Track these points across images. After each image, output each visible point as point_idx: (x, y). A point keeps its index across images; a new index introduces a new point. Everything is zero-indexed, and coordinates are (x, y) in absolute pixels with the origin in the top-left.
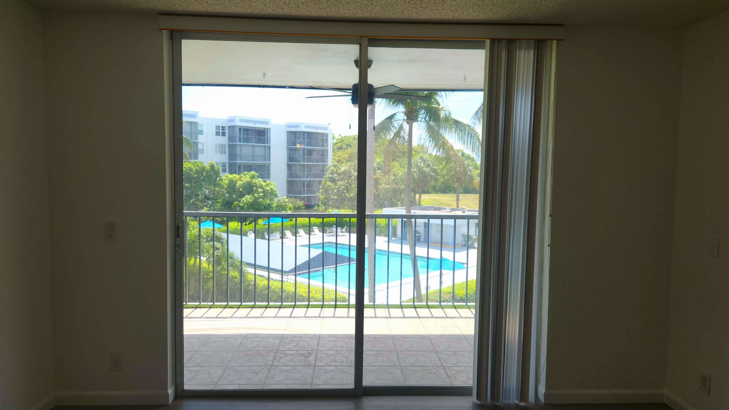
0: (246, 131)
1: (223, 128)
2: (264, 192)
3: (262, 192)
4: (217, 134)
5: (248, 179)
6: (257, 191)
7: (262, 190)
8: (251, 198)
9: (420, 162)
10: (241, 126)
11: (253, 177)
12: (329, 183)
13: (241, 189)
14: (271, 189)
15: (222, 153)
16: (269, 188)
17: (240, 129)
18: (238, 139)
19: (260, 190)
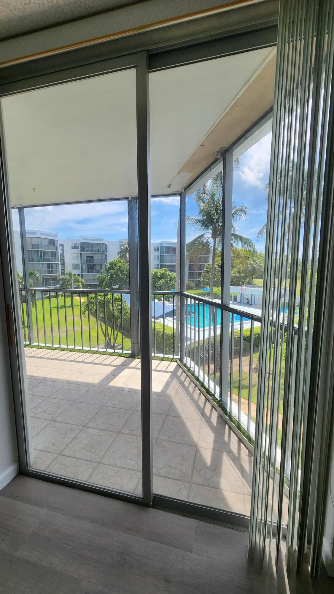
0: (168, 248)
1: (158, 248)
2: (171, 278)
3: (169, 278)
4: (155, 250)
5: (163, 272)
6: (167, 277)
7: (169, 277)
8: (164, 281)
9: (252, 262)
10: (166, 246)
11: (166, 271)
12: (205, 273)
13: (160, 277)
14: (174, 276)
15: (157, 259)
16: (173, 276)
17: (165, 248)
18: (164, 253)
19: (168, 277)
